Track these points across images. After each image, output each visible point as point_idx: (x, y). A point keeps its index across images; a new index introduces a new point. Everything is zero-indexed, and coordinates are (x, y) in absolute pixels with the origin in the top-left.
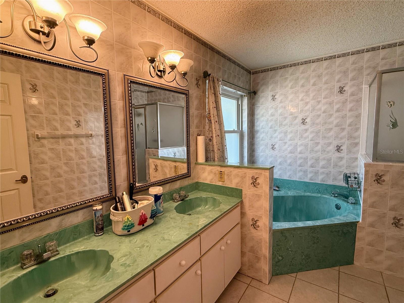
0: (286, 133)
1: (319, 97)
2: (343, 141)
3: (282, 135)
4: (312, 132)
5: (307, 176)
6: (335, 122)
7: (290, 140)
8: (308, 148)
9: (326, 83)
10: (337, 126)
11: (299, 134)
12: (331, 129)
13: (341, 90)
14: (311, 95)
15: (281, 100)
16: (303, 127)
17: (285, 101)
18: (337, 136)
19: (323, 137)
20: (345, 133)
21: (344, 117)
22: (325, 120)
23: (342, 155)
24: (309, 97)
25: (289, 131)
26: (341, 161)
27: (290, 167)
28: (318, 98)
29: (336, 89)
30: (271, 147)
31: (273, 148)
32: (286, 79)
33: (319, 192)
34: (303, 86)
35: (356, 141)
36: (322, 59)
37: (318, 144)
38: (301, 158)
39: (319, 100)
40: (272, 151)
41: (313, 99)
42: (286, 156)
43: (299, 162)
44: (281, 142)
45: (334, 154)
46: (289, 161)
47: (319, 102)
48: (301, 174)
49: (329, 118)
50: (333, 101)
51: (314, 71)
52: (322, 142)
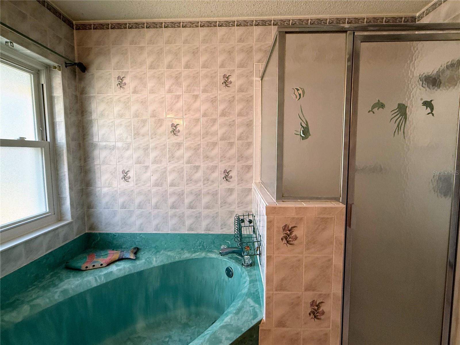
0: (147, 149)
1: (196, 88)
2: (232, 163)
3: (141, 152)
4: (188, 148)
5: (183, 223)
6: (220, 133)
7: (155, 162)
8: (183, 175)
9: (204, 66)
10: (223, 139)
11: (169, 151)
12: (215, 144)
13: (226, 82)
14: (185, 84)
15: (135, 88)
16: (174, 139)
17: (142, 90)
18: (224, 155)
19: (204, 157)
20: (233, 151)
21: (231, 125)
22: (206, 128)
23: (231, 185)
24: (180, 87)
25: (152, 145)
26: (231, 195)
27: (156, 211)
28: (194, 90)
29: (220, 80)
30: (122, 176)
31: (125, 177)
32: (142, 48)
33: (203, 249)
34: (170, 67)
35: (249, 163)
36: (197, 25)
37: (197, 168)
38: (174, 193)
39: (196, 93)
40: (123, 184)
41: (187, 91)
42: (149, 191)
43: (171, 201)
44: (138, 165)
45: (221, 184)
46: (154, 201)
47: (196, 97)
48: (174, 221)
49: (212, 126)
50: (216, 97)
51: (186, 42)
52: (203, 165)
